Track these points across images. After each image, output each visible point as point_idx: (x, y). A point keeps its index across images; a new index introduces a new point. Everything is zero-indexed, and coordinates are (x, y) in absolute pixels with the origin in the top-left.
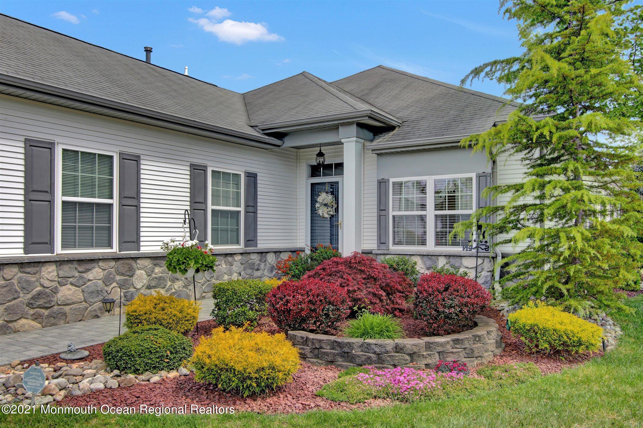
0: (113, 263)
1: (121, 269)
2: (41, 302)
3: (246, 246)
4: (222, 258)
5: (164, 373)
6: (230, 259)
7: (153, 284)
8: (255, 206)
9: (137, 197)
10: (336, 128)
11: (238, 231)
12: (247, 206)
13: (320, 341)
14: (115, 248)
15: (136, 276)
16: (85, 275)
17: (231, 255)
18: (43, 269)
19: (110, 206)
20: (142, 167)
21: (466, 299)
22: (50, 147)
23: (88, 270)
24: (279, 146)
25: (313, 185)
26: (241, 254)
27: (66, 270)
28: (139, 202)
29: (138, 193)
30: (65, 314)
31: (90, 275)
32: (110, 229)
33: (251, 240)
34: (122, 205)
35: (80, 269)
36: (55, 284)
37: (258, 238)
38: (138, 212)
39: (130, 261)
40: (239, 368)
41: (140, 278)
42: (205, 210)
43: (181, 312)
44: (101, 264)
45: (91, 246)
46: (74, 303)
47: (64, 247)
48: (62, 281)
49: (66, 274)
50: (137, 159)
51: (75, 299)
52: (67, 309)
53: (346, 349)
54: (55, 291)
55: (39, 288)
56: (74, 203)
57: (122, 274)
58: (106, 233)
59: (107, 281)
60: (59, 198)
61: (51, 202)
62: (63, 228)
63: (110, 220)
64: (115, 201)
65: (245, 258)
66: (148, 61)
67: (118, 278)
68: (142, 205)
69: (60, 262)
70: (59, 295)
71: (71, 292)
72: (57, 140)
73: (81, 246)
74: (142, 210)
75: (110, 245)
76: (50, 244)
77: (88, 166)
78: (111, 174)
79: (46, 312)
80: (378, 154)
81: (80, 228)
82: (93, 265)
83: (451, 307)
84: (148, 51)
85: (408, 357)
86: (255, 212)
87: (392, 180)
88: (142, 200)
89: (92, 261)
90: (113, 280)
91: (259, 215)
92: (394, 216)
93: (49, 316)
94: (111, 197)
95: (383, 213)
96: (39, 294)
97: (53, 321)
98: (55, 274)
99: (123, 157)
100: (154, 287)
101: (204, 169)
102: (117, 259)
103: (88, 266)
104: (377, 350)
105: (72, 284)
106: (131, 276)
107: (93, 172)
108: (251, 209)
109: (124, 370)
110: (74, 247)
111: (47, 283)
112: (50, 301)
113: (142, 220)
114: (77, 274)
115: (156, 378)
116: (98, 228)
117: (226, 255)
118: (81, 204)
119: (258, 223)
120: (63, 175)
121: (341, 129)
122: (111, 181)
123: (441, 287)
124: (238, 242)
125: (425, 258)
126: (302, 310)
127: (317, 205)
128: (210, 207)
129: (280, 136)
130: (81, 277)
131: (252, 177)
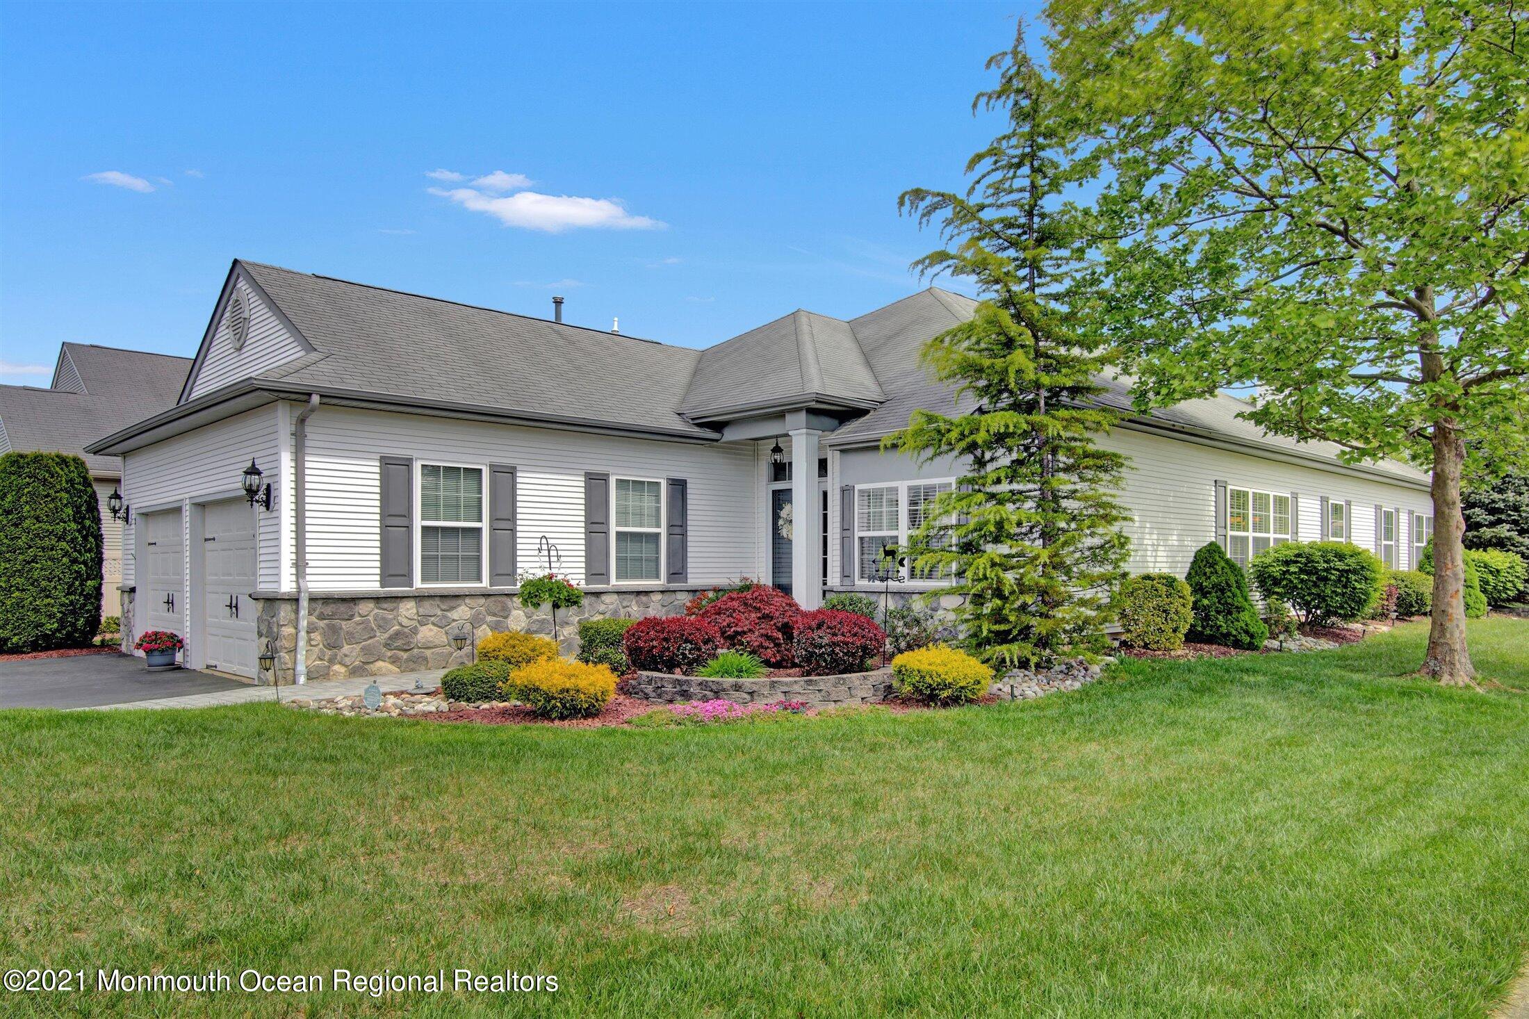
0: (482, 601)
1: (493, 608)
2: (399, 643)
3: (669, 581)
4: (632, 597)
5: (494, 703)
6: (644, 598)
7: (534, 628)
8: (683, 526)
9: (513, 518)
10: (780, 415)
11: (657, 560)
12: (670, 526)
13: (662, 679)
14: (485, 583)
15: (511, 618)
16: (449, 614)
17: (647, 593)
18: (401, 605)
19: (479, 530)
20: (519, 480)
21: (840, 638)
22: (407, 463)
23: (452, 608)
24: (717, 441)
25: (775, 493)
26: (662, 592)
27: (427, 608)
28: (515, 524)
29: (514, 513)
30: (426, 659)
31: (454, 615)
32: (478, 559)
33: (677, 572)
34: (493, 529)
35: (444, 607)
36: (415, 623)
37: (689, 570)
38: (514, 538)
39: (504, 599)
40: (544, 687)
41: (517, 619)
42: (606, 533)
43: (533, 650)
44: (468, 601)
45: (457, 579)
46: (435, 647)
47: (424, 579)
48: (423, 620)
49: (427, 612)
50: (512, 472)
51: (437, 642)
52: (428, 653)
53: (685, 688)
54: (415, 631)
55: (397, 627)
56: (436, 529)
57: (494, 615)
58: (474, 563)
59: (476, 622)
60: (418, 523)
61: (409, 528)
62: (423, 558)
63: (479, 548)
64: (485, 525)
65: (668, 598)
66: (558, 321)
67: (489, 619)
68: (519, 528)
69: (420, 598)
70: (419, 636)
71: (432, 634)
72: (415, 454)
73: (445, 579)
74: (519, 534)
75: (479, 579)
76: (407, 577)
77: (452, 483)
78: (480, 492)
79: (405, 655)
80: (841, 451)
81: (443, 557)
82: (459, 602)
83: (821, 647)
84: (558, 302)
85: (748, 697)
86: (684, 535)
87: (858, 487)
88: (519, 522)
89: (457, 597)
90: (483, 621)
91: (689, 539)
92: (861, 539)
93: (408, 660)
94: (480, 520)
95: (847, 533)
96: (397, 634)
97: (412, 665)
98: (415, 611)
99: (495, 469)
100: (536, 632)
101: (604, 478)
102: (487, 596)
103: (453, 603)
104: (714, 687)
105: (434, 624)
106: (506, 617)
107: (458, 490)
108: (677, 530)
109: (457, 699)
110: (436, 580)
111: (405, 622)
112: (409, 643)
113: (519, 547)
114: (439, 613)
115: (486, 706)
116: (464, 558)
117: (639, 593)
118: (444, 529)
119: (689, 549)
120: (423, 496)
121: (788, 417)
122: (480, 500)
123: (814, 624)
124: (658, 576)
125: (897, 597)
126: (654, 647)
127: (781, 522)
128: (614, 529)
129: (718, 426)
130: (445, 617)
131: (679, 487)
